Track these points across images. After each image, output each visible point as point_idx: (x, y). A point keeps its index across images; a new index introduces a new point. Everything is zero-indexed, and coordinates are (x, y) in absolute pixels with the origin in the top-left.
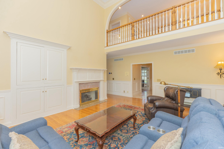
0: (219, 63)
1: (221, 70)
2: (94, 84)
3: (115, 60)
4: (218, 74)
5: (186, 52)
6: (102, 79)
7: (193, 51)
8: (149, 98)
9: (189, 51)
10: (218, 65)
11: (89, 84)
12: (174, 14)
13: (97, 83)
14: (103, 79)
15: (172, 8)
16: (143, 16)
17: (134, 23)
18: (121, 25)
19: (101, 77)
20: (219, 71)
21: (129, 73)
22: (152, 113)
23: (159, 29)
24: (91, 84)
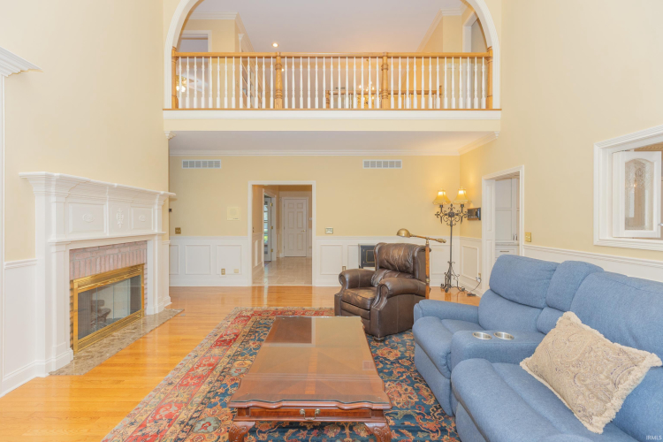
0: (440, 193)
1: (441, 206)
2: (128, 249)
3: (185, 164)
4: (437, 215)
5: (386, 164)
6: (156, 231)
7: (398, 164)
8: (347, 277)
9: (392, 164)
10: (437, 198)
11: (108, 252)
12: (385, 71)
13: (140, 244)
14: (161, 232)
15: (382, 55)
16: (275, 45)
17: (283, 57)
18: (211, 50)
19: (153, 222)
20: (439, 210)
21: (241, 209)
22: (380, 312)
23: (329, 98)
24: (116, 251)
